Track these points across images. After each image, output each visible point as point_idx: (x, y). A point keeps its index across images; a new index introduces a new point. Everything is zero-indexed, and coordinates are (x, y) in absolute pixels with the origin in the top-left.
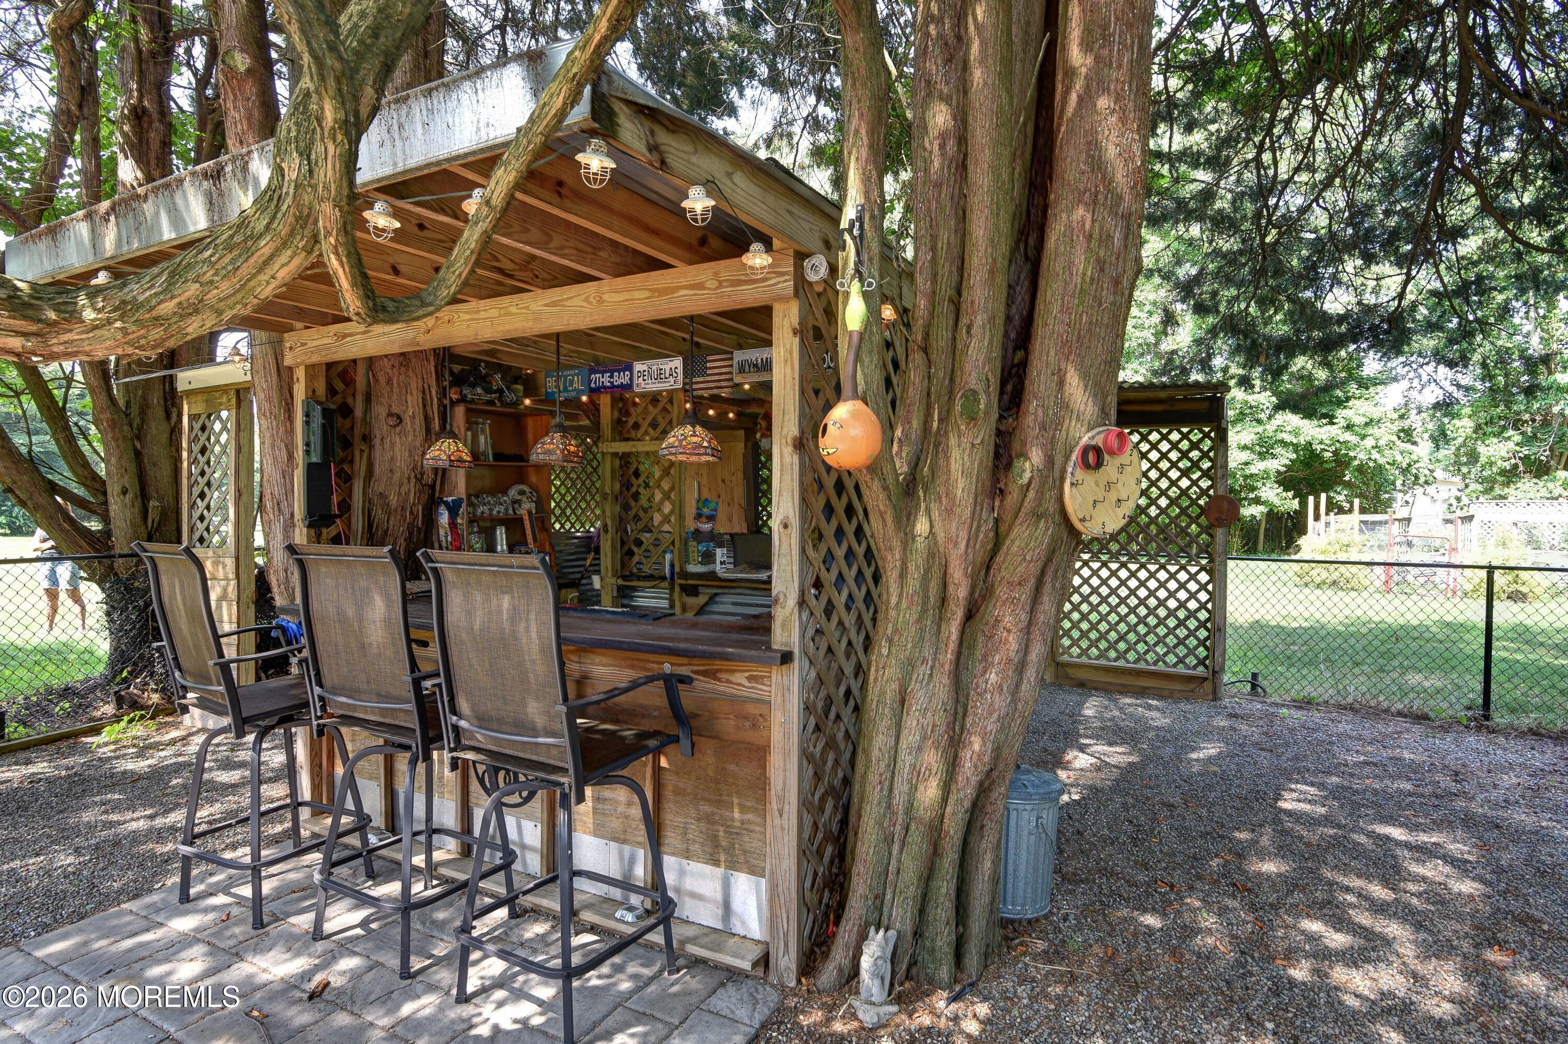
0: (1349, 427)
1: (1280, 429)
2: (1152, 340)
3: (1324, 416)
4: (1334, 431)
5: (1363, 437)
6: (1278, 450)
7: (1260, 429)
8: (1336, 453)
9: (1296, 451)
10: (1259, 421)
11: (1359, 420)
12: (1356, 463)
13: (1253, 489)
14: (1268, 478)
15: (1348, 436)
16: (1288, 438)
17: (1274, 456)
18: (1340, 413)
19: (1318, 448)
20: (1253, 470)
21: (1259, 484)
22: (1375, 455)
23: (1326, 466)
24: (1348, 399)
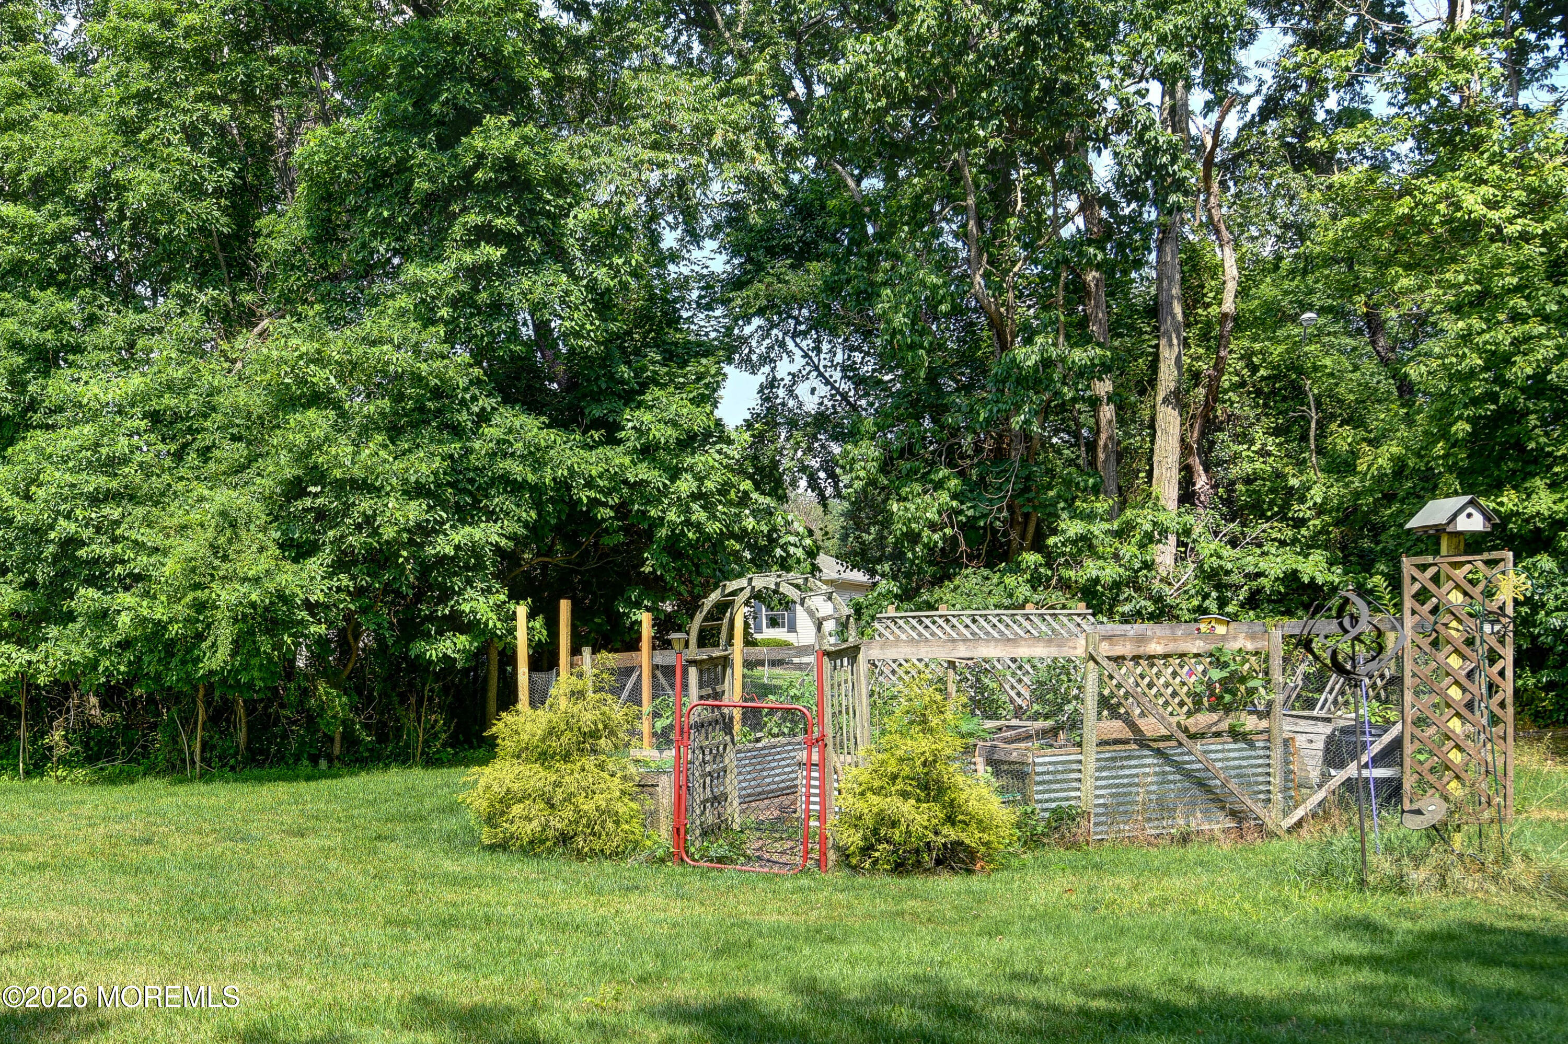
0: (647, 452)
1: (501, 450)
2: (223, 224)
3: (597, 424)
4: (618, 457)
5: (675, 474)
6: (498, 501)
7: (455, 447)
8: (622, 510)
9: (538, 505)
10: (457, 431)
11: (662, 433)
12: (663, 532)
13: (446, 594)
14: (479, 566)
15: (642, 472)
16: (517, 470)
17: (492, 516)
18: (631, 419)
19: (585, 495)
20: (443, 546)
21: (458, 583)
22: (699, 514)
23: (609, 541)
24: (643, 387)
